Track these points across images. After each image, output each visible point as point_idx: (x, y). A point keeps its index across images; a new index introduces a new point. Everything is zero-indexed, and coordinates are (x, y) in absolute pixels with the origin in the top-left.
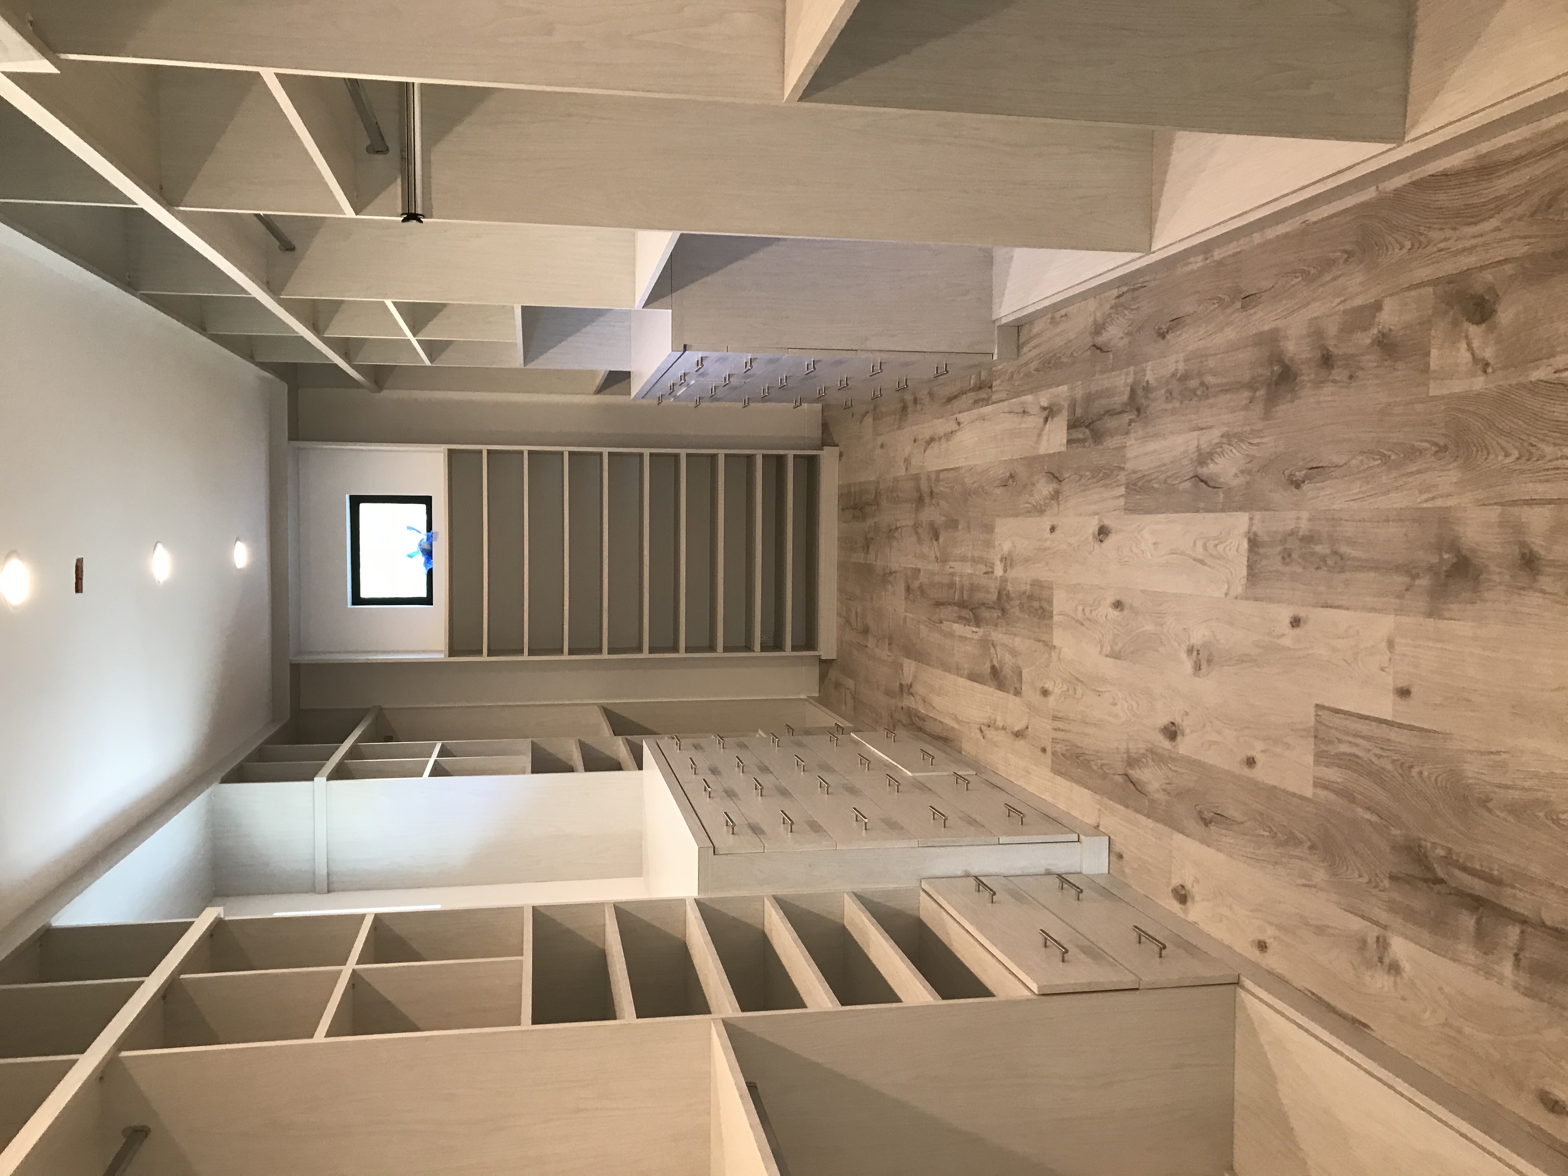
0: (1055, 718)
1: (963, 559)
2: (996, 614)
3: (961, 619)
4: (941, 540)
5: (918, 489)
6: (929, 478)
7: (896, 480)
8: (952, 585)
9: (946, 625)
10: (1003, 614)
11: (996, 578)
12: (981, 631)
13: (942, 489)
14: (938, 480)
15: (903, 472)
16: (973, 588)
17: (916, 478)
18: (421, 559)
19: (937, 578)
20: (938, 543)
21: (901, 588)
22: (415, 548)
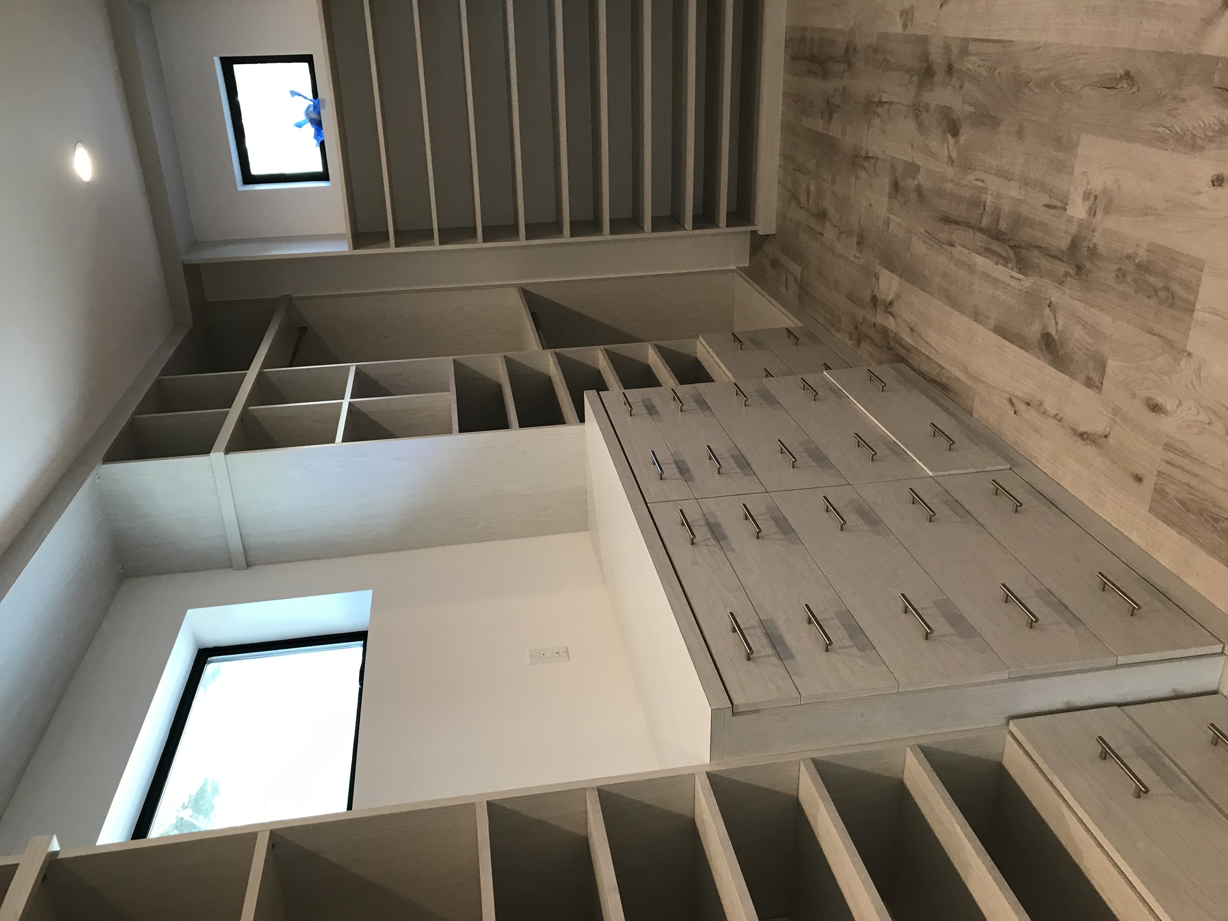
0: (1168, 447)
1: (1004, 175)
2: (1061, 268)
3: (988, 252)
4: (962, 139)
5: (925, 56)
6: (947, 49)
7: (885, 36)
8: (977, 204)
9: (958, 252)
10: (1077, 274)
11: (1070, 220)
12: (1027, 282)
13: (970, 67)
14: (964, 51)
15: (898, 29)
16: (1018, 220)
17: (923, 40)
18: (309, 129)
19: (949, 186)
20: (957, 142)
21: (884, 182)
22: (301, 117)
